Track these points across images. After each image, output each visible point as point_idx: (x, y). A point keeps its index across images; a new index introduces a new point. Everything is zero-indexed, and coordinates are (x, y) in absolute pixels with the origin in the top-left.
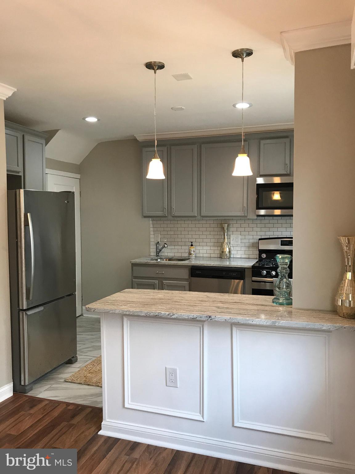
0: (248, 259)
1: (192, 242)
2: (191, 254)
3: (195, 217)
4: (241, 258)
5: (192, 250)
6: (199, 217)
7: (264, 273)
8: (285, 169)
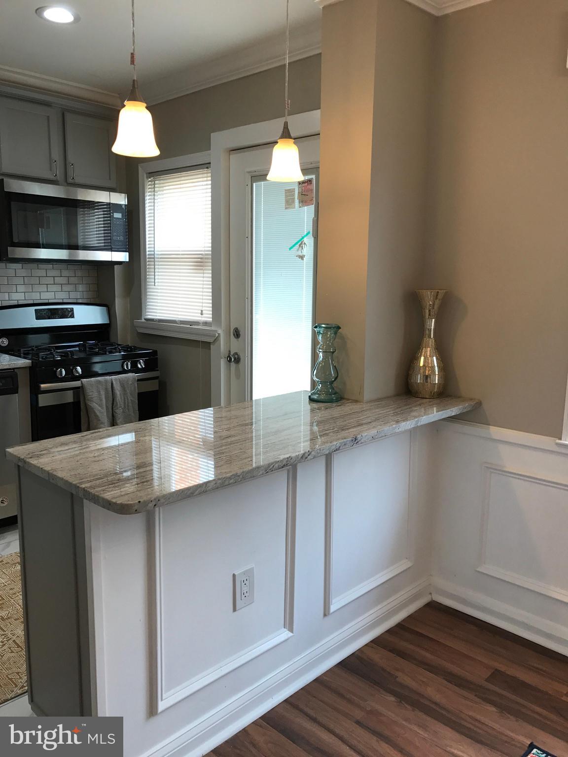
7: (61, 371)
8: (51, 170)
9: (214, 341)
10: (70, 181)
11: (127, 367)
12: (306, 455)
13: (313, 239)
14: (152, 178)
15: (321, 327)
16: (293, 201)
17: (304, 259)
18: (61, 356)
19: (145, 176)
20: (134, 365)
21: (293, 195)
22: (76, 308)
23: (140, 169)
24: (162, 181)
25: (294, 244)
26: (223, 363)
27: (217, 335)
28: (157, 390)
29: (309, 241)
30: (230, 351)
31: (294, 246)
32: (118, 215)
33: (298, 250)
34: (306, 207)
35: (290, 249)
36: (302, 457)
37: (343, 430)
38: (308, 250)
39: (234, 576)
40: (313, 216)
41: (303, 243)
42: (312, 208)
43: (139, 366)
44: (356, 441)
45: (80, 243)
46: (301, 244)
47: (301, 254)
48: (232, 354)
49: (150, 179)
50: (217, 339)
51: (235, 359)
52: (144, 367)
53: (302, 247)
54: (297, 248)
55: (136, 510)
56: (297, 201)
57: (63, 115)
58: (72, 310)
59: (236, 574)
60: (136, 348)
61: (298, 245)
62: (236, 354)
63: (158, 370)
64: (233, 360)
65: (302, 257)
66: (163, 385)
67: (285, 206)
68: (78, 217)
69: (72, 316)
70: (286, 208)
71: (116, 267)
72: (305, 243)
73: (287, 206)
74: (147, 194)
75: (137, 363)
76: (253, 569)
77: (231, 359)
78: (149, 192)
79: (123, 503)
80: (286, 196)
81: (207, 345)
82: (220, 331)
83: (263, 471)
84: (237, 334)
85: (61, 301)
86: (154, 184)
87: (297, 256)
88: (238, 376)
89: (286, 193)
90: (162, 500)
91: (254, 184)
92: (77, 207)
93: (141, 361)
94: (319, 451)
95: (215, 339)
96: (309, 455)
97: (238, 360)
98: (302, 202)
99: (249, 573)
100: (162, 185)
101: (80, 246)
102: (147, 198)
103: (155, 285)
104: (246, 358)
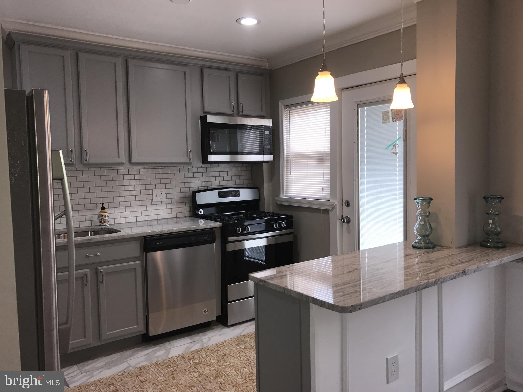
0: (175, 220)
1: (103, 204)
2: (105, 222)
3: (122, 164)
4: (167, 218)
5: (107, 215)
6: (127, 164)
7: (239, 230)
8: (230, 108)
9: (332, 209)
10: (240, 113)
11: (276, 226)
12: (437, 281)
13: (403, 141)
14: (288, 109)
15: (419, 199)
16: (388, 118)
17: (397, 154)
18: (237, 220)
19: (283, 107)
20: (280, 225)
21: (388, 115)
22: (241, 190)
23: (280, 104)
24: (294, 111)
25: (389, 145)
26: (338, 223)
27: (334, 205)
28: (293, 241)
29: (400, 144)
30: (342, 216)
31: (389, 146)
32: (267, 133)
33: (392, 149)
34: (397, 122)
35: (386, 148)
36: (435, 282)
37: (452, 266)
38: (400, 149)
39: (387, 359)
40: (403, 127)
41: (396, 144)
42: (402, 122)
43: (283, 226)
44: (465, 273)
45: (239, 150)
46: (395, 145)
47: (395, 152)
48: (344, 217)
49: (286, 110)
50: (334, 208)
51: (347, 220)
52: (285, 226)
53: (395, 147)
54: (392, 148)
55: (350, 311)
56: (391, 119)
57: (237, 74)
58: (238, 191)
59: (388, 358)
60: (278, 215)
61: (392, 146)
62: (347, 217)
63: (293, 228)
64: (346, 221)
65: (395, 154)
66: (296, 237)
67: (383, 121)
68: (238, 134)
69: (238, 195)
70: (383, 123)
71: (264, 164)
72: (397, 145)
73: (384, 122)
74: (285, 119)
75: (281, 224)
76: (397, 356)
77: (344, 221)
78: (285, 118)
79: (343, 306)
80: (383, 116)
81: (327, 212)
82: (336, 202)
83: (414, 290)
84: (348, 204)
85: (231, 186)
86: (290, 112)
87: (392, 153)
88: (349, 231)
89: (383, 113)
90: (363, 306)
91: (359, 109)
92: (237, 129)
93: (284, 222)
94: (444, 279)
95: (333, 208)
96: (438, 281)
97: (348, 221)
98: (395, 118)
99: (396, 358)
100: (294, 113)
101: (239, 152)
102: (285, 121)
103: (290, 175)
104: (355, 220)
